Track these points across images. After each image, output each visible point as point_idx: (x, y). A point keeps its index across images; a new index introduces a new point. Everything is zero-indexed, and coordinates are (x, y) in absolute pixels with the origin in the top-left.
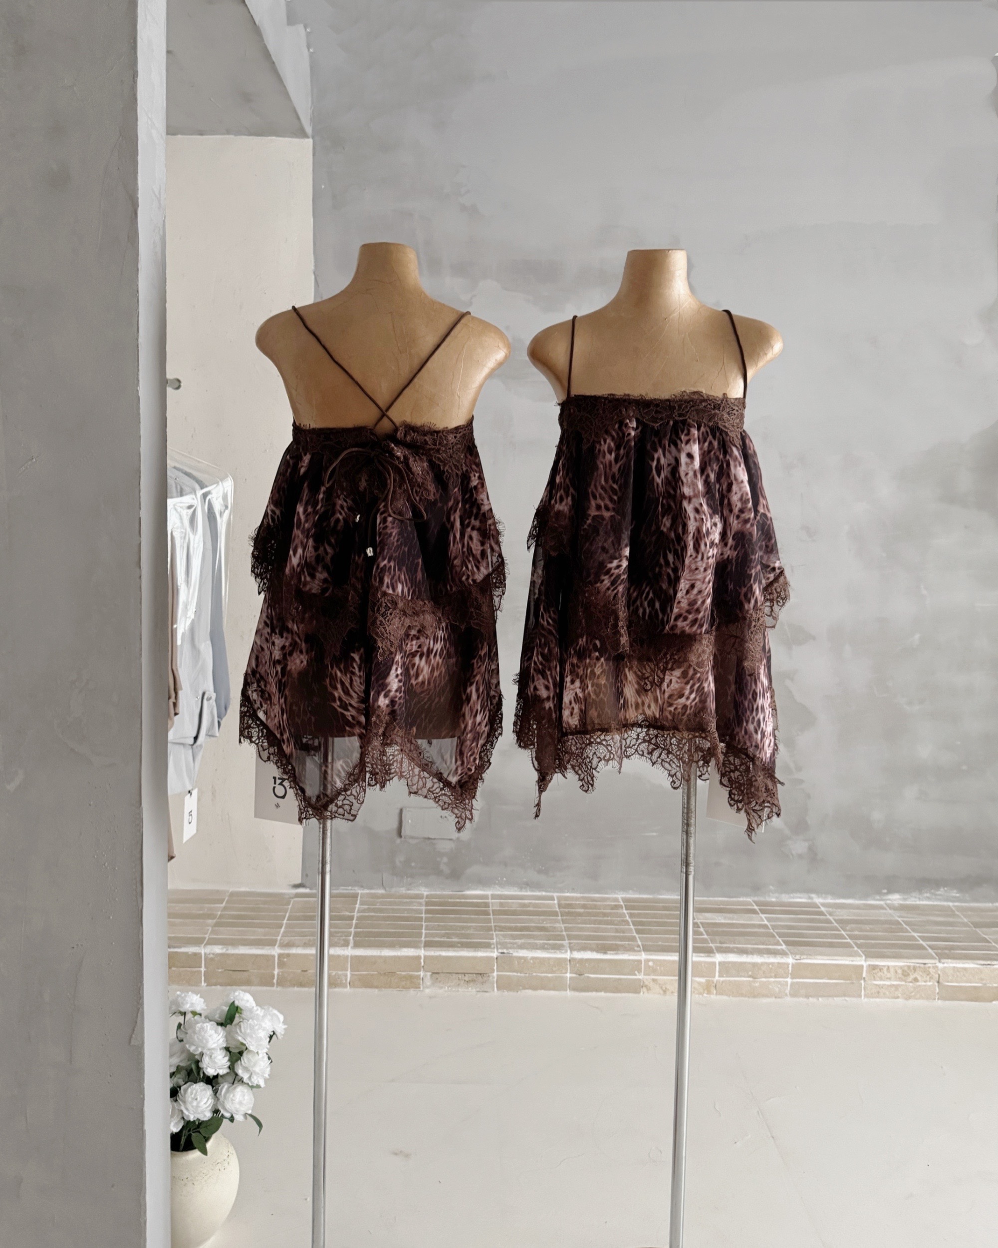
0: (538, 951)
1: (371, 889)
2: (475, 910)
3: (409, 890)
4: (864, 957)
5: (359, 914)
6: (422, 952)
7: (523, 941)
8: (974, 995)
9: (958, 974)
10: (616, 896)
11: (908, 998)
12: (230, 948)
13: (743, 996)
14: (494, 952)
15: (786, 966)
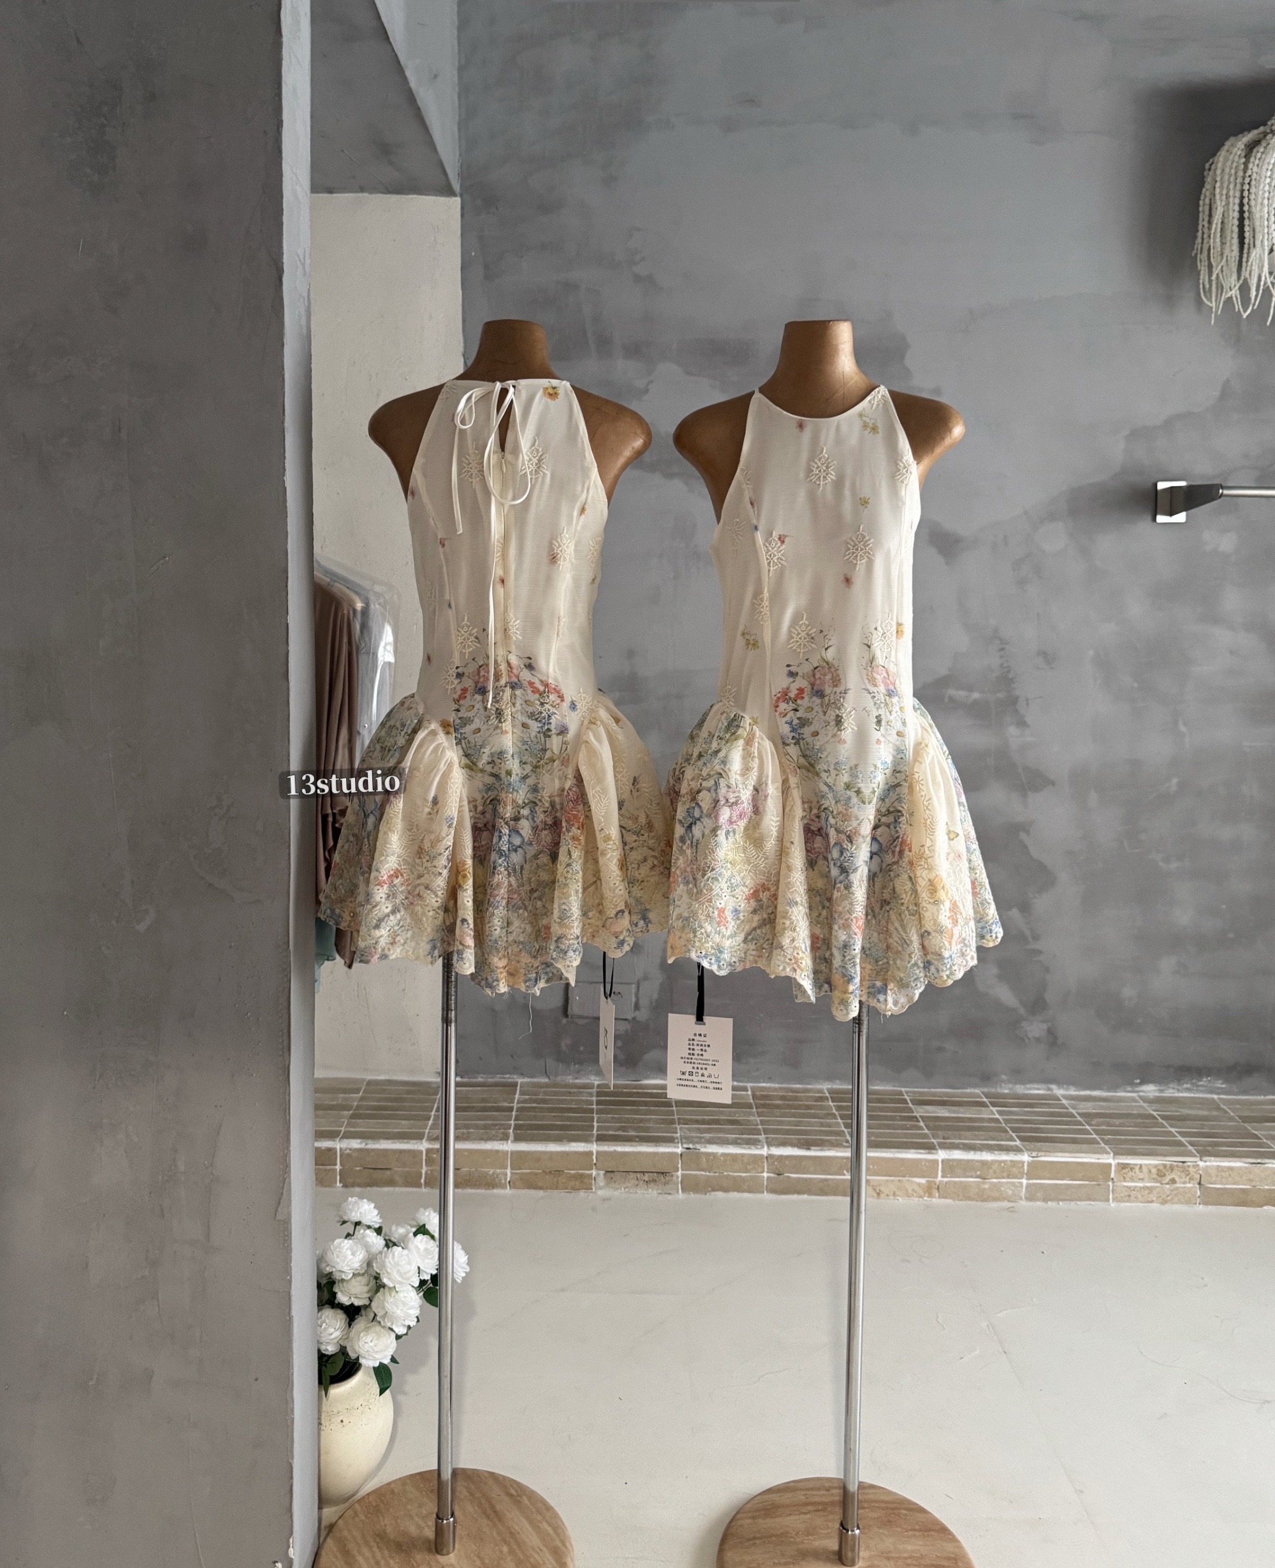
0: (730, 1146)
1: (532, 1077)
2: (655, 1102)
3: (576, 1079)
4: (1112, 1154)
5: (519, 1105)
6: (594, 1147)
7: (711, 1135)
8: (1242, 1199)
9: (1223, 1173)
10: (819, 1087)
11: (1164, 1202)
12: (370, 1142)
13: (970, 1200)
14: (678, 1147)
15: (1020, 1165)
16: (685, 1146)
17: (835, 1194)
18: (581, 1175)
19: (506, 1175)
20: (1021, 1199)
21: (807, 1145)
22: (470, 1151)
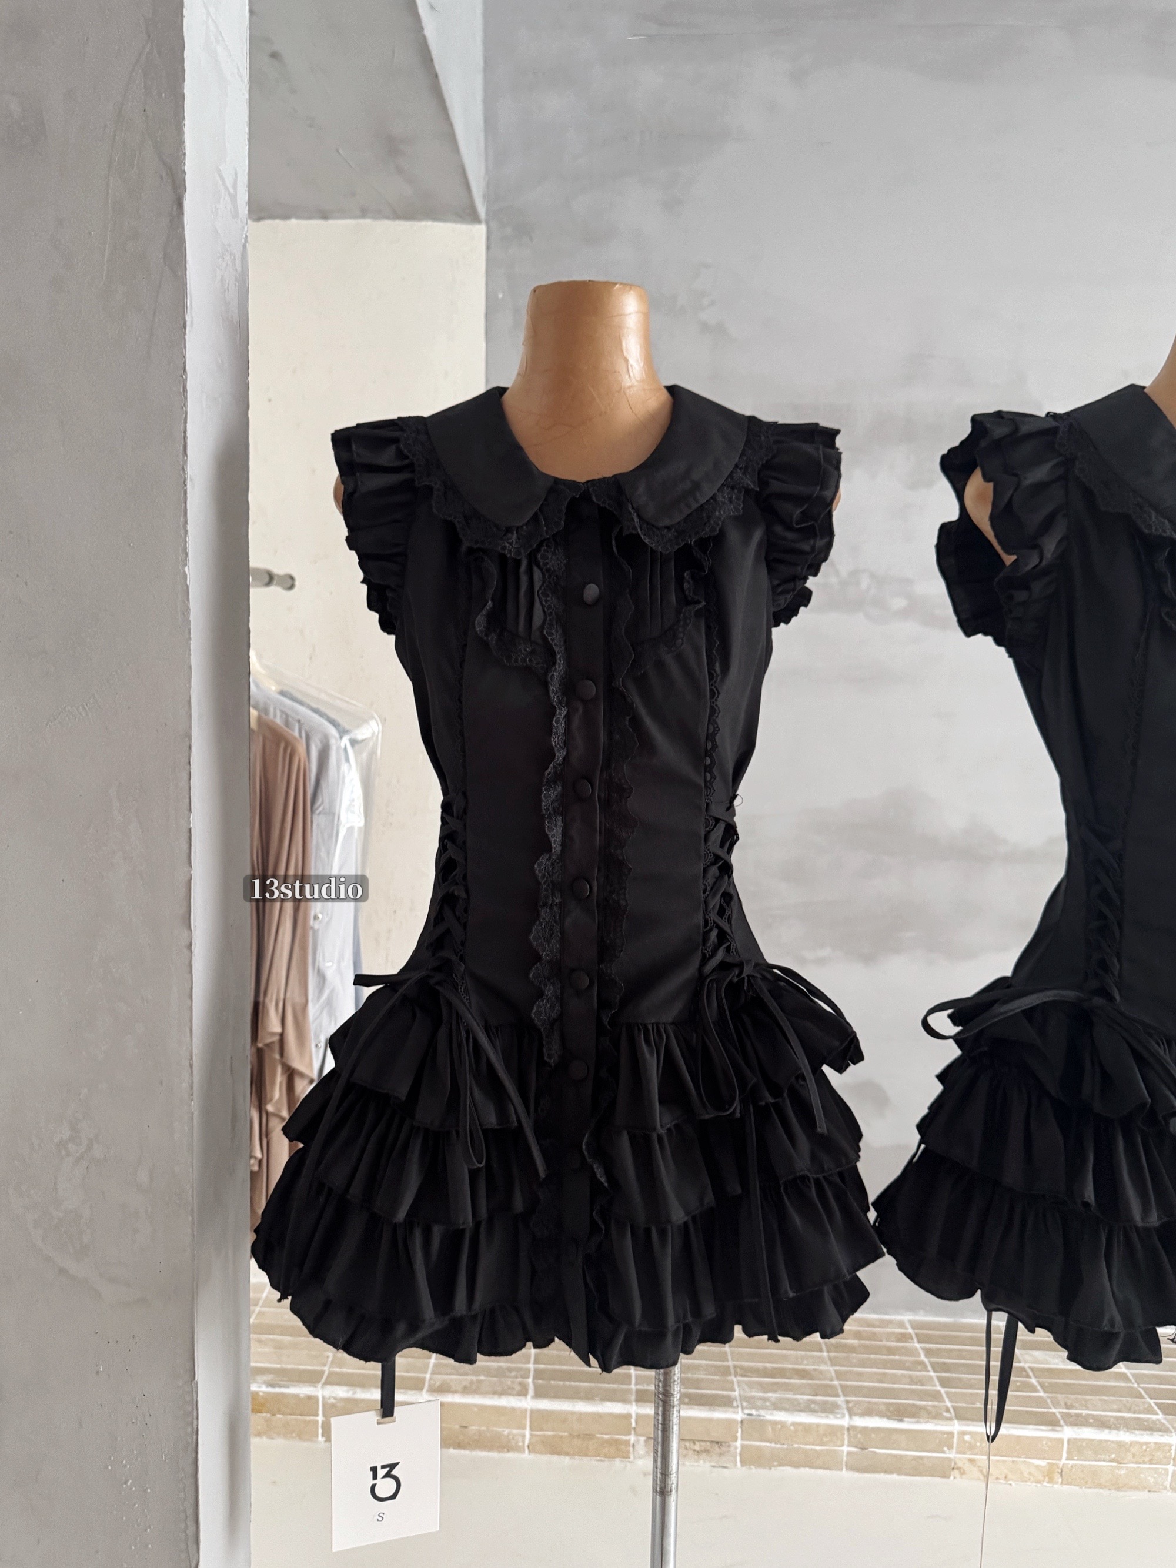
0: (802, 1413)
6: (633, 1409)
7: (777, 1395)
10: (901, 1318)
12: (359, 1389)
13: (1101, 1488)
14: (738, 1413)
15: (1167, 1448)
16: (747, 1411)
17: (932, 1476)
18: (617, 1442)
19: (524, 1436)
20: (1165, 1488)
21: (899, 1414)
22: (483, 1408)
